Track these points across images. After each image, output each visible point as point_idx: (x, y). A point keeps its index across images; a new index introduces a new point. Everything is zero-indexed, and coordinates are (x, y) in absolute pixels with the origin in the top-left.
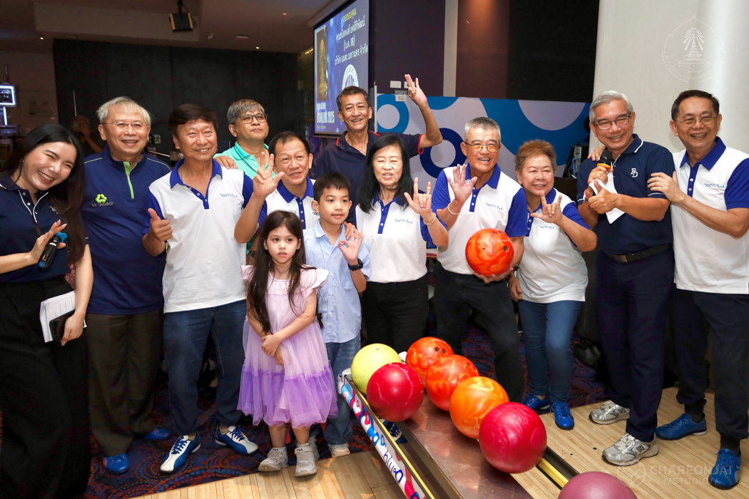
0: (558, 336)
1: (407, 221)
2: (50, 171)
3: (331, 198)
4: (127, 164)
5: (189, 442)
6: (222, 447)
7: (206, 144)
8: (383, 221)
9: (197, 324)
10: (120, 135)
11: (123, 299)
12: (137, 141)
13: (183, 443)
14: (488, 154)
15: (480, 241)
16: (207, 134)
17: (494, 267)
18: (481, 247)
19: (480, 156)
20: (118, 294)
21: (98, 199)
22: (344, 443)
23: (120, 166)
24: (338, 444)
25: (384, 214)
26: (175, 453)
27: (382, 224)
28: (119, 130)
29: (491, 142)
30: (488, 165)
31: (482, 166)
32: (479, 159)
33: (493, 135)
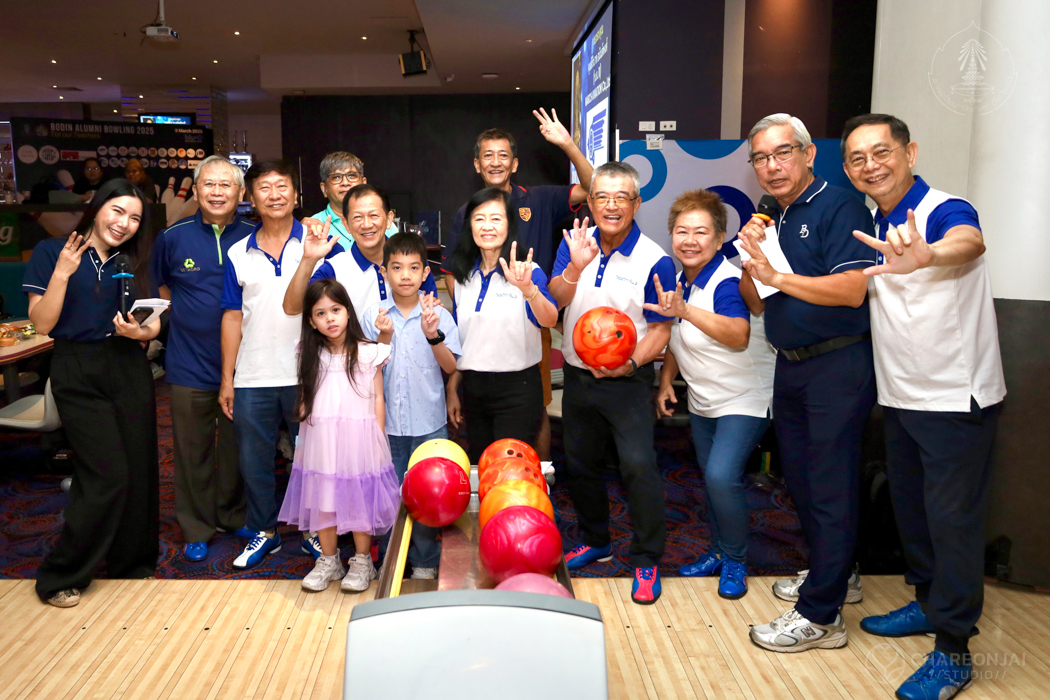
0: (720, 464)
1: (511, 295)
2: (119, 226)
3: (397, 265)
4: (215, 226)
5: (265, 539)
6: (305, 554)
7: (279, 199)
8: (482, 295)
9: (261, 403)
10: (207, 196)
11: (208, 373)
12: (224, 203)
13: (259, 539)
14: (616, 210)
15: (586, 322)
16: (282, 189)
17: (606, 358)
18: (586, 329)
19: (607, 213)
20: (203, 367)
21: (187, 265)
22: (428, 567)
23: (209, 230)
24: (421, 567)
25: (485, 287)
26: (250, 549)
27: (480, 300)
28: (207, 190)
29: (621, 195)
30: (617, 224)
31: (610, 227)
32: (606, 217)
33: (623, 184)
